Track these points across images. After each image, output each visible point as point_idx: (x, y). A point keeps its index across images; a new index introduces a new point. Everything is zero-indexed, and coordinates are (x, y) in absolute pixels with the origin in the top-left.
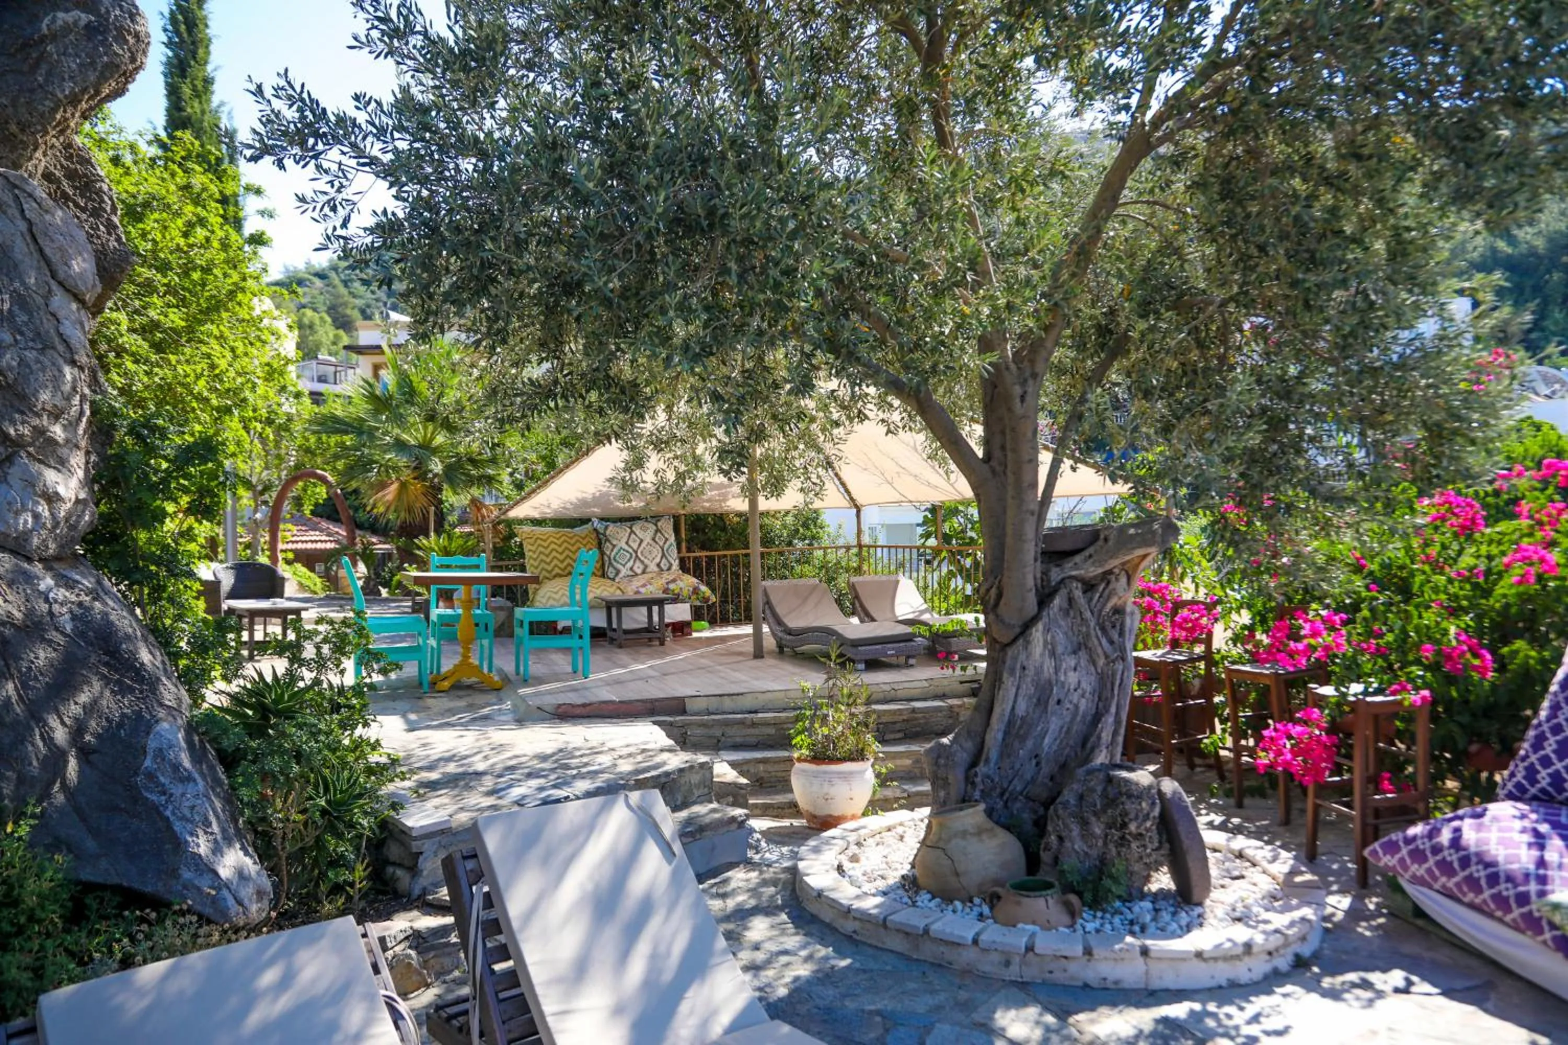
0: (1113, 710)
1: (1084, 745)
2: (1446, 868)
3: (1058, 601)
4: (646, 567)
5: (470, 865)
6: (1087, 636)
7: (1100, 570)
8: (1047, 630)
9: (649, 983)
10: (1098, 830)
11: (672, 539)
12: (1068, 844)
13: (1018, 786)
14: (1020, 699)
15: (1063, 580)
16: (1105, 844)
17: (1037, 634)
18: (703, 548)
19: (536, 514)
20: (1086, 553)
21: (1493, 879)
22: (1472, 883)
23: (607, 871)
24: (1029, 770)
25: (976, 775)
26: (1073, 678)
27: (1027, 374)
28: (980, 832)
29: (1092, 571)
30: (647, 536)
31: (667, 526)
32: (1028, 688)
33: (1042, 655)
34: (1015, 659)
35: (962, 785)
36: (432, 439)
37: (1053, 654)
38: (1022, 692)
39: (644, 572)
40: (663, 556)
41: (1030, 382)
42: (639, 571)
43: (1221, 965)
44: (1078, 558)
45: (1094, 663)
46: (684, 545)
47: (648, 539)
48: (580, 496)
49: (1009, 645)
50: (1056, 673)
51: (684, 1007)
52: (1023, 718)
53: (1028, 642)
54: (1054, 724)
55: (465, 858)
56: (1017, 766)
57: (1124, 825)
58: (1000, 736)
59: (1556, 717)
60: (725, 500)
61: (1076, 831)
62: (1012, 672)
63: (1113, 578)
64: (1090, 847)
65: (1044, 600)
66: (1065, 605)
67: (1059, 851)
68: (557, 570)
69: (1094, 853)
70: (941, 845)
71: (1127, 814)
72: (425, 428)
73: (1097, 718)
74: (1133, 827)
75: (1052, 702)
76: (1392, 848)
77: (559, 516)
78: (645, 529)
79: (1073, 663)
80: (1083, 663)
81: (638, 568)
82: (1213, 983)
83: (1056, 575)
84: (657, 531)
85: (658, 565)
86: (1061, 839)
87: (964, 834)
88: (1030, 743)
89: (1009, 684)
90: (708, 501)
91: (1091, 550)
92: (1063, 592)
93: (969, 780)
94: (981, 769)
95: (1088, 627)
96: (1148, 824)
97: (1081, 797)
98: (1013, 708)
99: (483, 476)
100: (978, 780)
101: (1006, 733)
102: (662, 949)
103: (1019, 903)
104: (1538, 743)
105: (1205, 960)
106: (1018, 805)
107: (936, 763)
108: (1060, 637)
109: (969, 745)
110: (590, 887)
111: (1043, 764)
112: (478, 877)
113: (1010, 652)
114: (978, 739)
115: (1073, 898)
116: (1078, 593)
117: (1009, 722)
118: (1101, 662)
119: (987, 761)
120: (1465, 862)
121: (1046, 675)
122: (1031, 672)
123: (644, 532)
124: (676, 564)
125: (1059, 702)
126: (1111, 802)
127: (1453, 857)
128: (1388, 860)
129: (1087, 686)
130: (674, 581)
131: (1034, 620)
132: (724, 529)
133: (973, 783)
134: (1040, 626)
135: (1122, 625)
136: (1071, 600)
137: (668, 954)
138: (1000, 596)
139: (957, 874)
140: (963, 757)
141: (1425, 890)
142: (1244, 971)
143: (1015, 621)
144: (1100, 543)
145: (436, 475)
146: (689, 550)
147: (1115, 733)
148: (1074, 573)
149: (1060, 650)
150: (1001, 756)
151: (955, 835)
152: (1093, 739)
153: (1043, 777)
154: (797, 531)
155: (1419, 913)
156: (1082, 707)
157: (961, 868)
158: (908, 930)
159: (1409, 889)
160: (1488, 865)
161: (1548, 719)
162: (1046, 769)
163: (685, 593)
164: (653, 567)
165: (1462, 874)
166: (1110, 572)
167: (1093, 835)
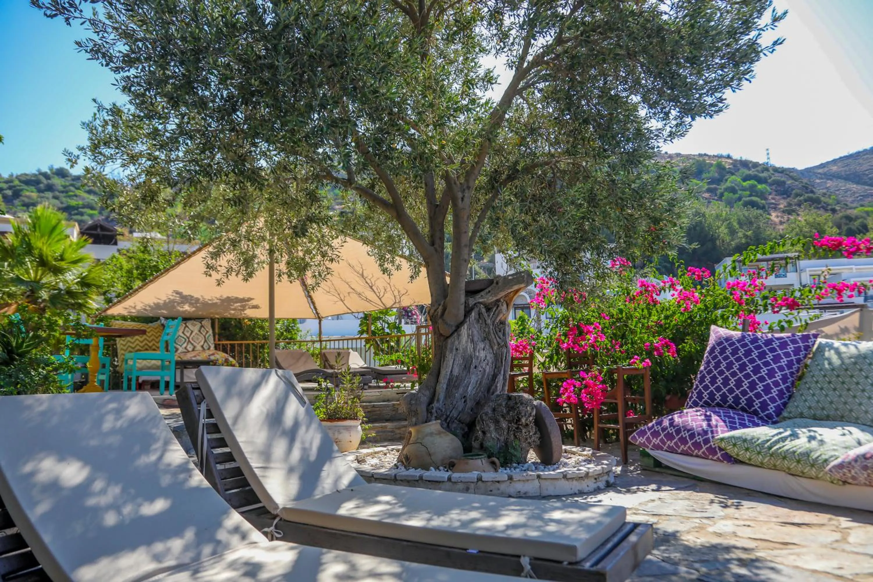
0: (502, 372)
1: (488, 391)
2: (670, 437)
3: (473, 315)
4: (195, 347)
5: (197, 392)
6: (489, 332)
7: (495, 299)
8: (469, 329)
9: (304, 459)
10: (504, 425)
11: (211, 332)
12: (488, 435)
13: (455, 414)
14: (455, 366)
15: (475, 304)
16: (508, 433)
17: (464, 331)
18: (228, 339)
19: (125, 313)
20: (487, 290)
21: (692, 436)
22: (683, 441)
23: (272, 403)
24: (460, 405)
25: (433, 408)
26: (482, 354)
27: (465, 187)
28: (439, 433)
29: (490, 299)
30: (196, 330)
31: (207, 323)
32: (459, 360)
33: (467, 342)
34: (453, 343)
35: (425, 414)
36: (41, 279)
37: (472, 341)
38: (456, 362)
39: (193, 350)
40: (205, 341)
41: (467, 191)
42: (190, 349)
43: (575, 482)
44: (482, 293)
45: (492, 348)
46: (217, 336)
47: (196, 331)
48: (156, 301)
49: (448, 337)
50: (474, 351)
51: (324, 474)
52: (457, 377)
53: (459, 335)
54: (473, 379)
55: (193, 388)
56: (455, 403)
57: (519, 420)
58: (445, 386)
59: (709, 366)
60: (244, 310)
61: (492, 427)
62: (451, 351)
63: (500, 304)
64: (500, 435)
65: (468, 312)
66: (477, 317)
67: (483, 439)
68: (138, 347)
69: (502, 438)
70: (419, 441)
71: (520, 413)
72: (36, 272)
73: (495, 376)
74: (523, 420)
75: (472, 367)
76: (643, 433)
77: (140, 315)
78: (194, 325)
79: (482, 347)
80: (487, 347)
81: (190, 348)
82: (572, 492)
83: (472, 301)
84: (202, 326)
85: (202, 347)
86: (484, 433)
87: (431, 434)
88: (461, 390)
89: (450, 358)
90: (233, 310)
91: (490, 289)
92: (476, 310)
93: (429, 411)
94: (435, 405)
95: (489, 328)
96: (531, 418)
97: (494, 410)
98: (451, 372)
99: (76, 303)
100: (434, 411)
101: (448, 385)
102: (307, 445)
103: (467, 463)
104: (702, 380)
105: (568, 479)
106: (454, 425)
107: (410, 404)
108: (475, 332)
109: (427, 393)
110: (265, 410)
111: (468, 402)
112: (201, 399)
113: (449, 341)
114: (432, 390)
115: (495, 459)
116: (483, 310)
117: (449, 379)
118: (496, 347)
119: (438, 401)
120: (678, 431)
121: (469, 352)
122: (461, 351)
123: (194, 327)
124: (212, 347)
125: (476, 367)
126: (510, 409)
127: (672, 431)
128: (641, 440)
129: (490, 357)
130: (213, 354)
131: (462, 323)
132: (241, 329)
133: (431, 413)
134: (466, 326)
135: (504, 330)
136: (480, 314)
137: (311, 449)
138: (444, 310)
139: (430, 455)
140: (425, 399)
141: (660, 452)
142: (584, 485)
143: (453, 323)
144: (494, 284)
145: (44, 301)
146: (219, 340)
147: (504, 385)
148: (481, 300)
149: (476, 339)
150: (445, 398)
151: (426, 436)
152: (493, 387)
153: (467, 410)
154: (282, 333)
155: (658, 464)
156: (487, 370)
157: (432, 451)
158: (410, 479)
159: (652, 453)
160: (689, 431)
161: (705, 369)
162: (469, 404)
163: (220, 362)
164: (199, 348)
165: (677, 438)
166: (498, 301)
167: (502, 428)
